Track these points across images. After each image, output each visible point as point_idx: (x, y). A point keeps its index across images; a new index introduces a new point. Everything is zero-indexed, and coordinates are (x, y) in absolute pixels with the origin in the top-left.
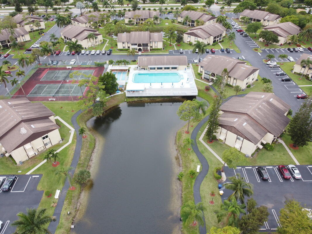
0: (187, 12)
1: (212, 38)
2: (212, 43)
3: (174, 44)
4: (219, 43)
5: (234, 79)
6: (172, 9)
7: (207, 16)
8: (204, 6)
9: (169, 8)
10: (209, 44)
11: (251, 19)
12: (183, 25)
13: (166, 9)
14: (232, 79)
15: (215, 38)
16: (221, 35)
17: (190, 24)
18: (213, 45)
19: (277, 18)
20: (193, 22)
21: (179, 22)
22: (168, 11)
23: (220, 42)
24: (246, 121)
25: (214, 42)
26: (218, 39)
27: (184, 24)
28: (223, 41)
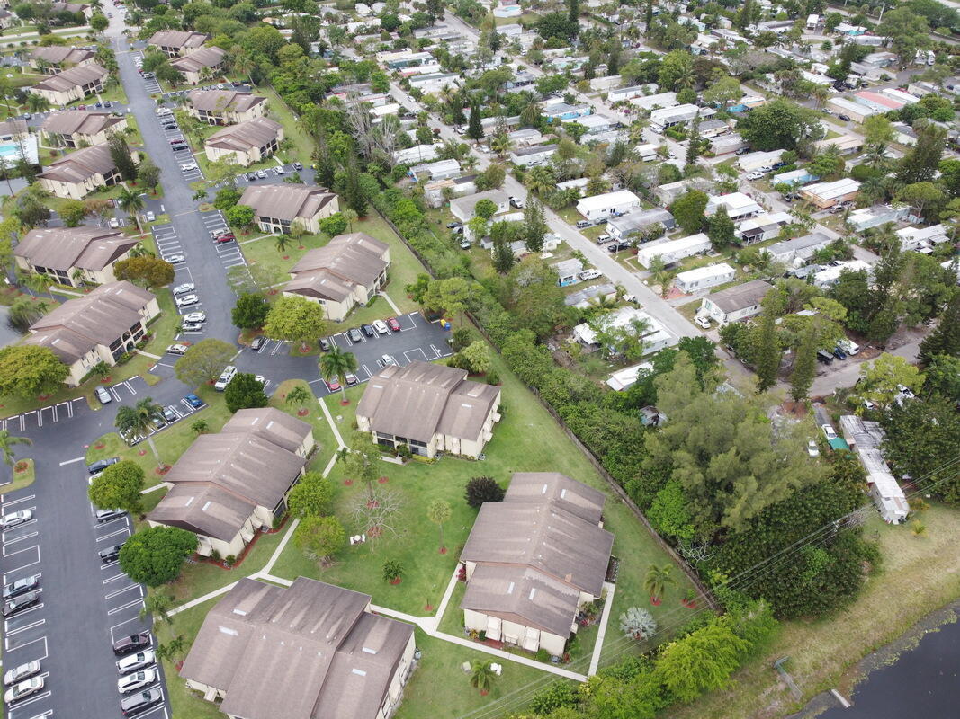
0: (44, 49)
1: (79, 88)
2: (82, 96)
3: (17, 108)
4: (99, 96)
5: (88, 135)
6: (24, 44)
7: (80, 53)
8: (91, 32)
9: (17, 44)
10: (79, 99)
11: (164, 48)
12: (43, 73)
13: (11, 46)
14: (85, 135)
15: (85, 87)
16: (97, 82)
17: (53, 69)
18: (86, 99)
19: (203, 43)
20: (55, 65)
21: (35, 70)
22: (15, 49)
23: (100, 93)
24: (70, 167)
25: (86, 94)
26: (94, 88)
27: (42, 71)
28: (105, 91)
